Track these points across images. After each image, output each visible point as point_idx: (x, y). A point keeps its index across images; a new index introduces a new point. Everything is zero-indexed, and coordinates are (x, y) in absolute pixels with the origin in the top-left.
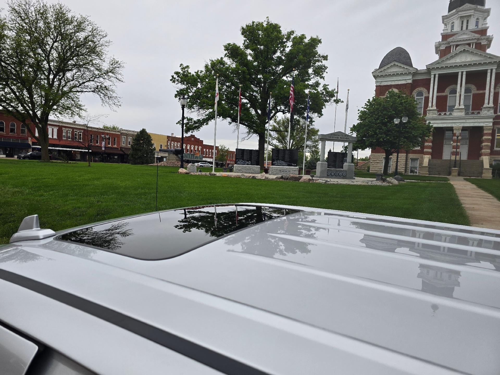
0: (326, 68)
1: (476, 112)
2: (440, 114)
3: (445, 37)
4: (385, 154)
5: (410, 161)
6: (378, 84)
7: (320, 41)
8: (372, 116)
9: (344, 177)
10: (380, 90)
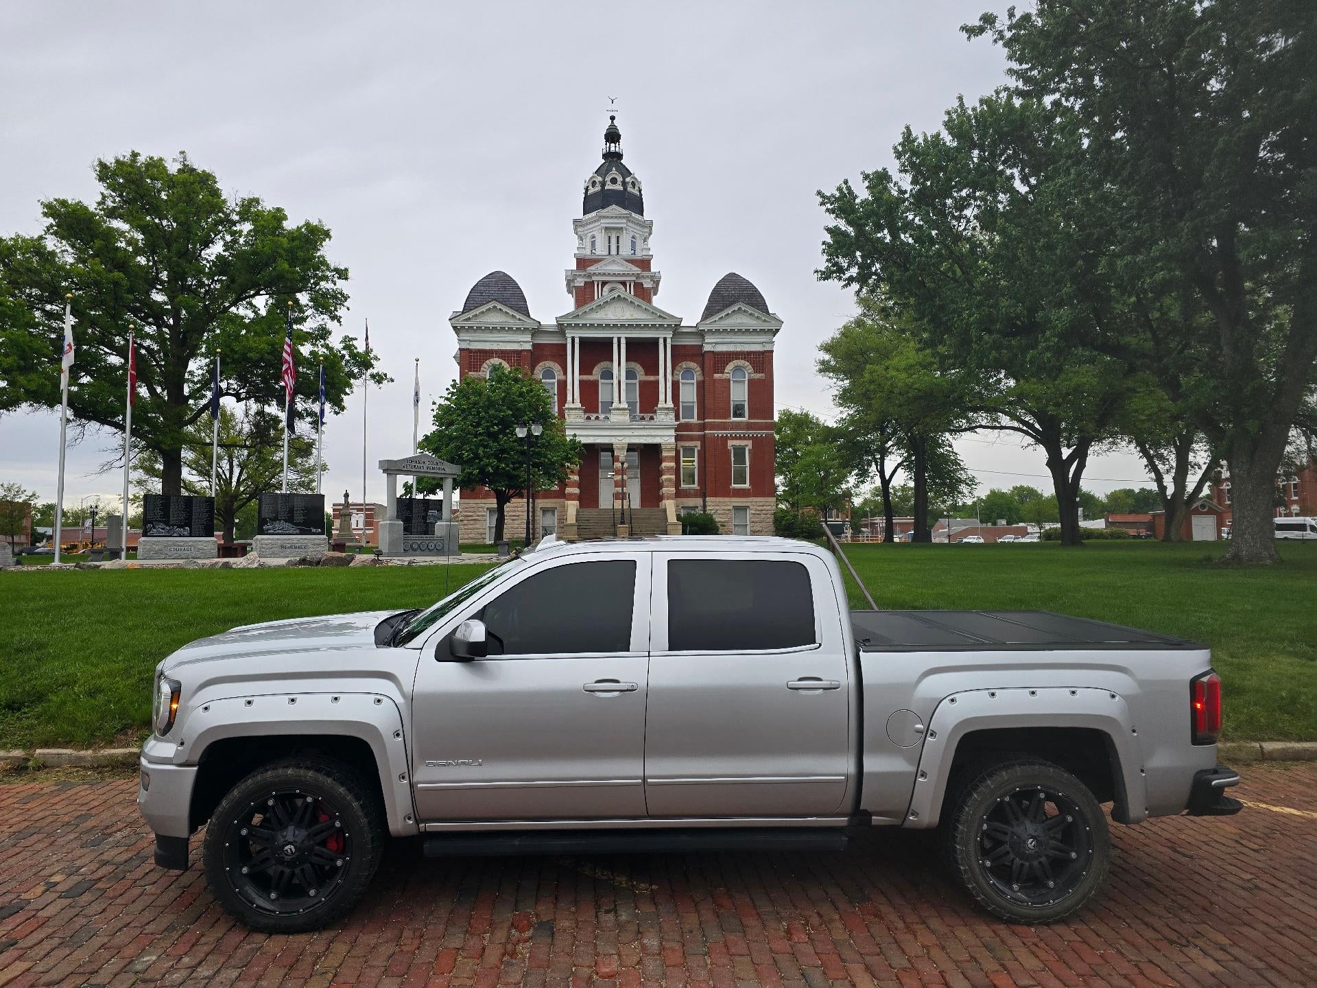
0: (346, 298)
1: (647, 416)
2: (588, 418)
3: (582, 263)
4: (495, 501)
5: (539, 513)
6: (465, 346)
7: (327, 234)
8: (465, 418)
9: (439, 552)
10: (469, 359)
